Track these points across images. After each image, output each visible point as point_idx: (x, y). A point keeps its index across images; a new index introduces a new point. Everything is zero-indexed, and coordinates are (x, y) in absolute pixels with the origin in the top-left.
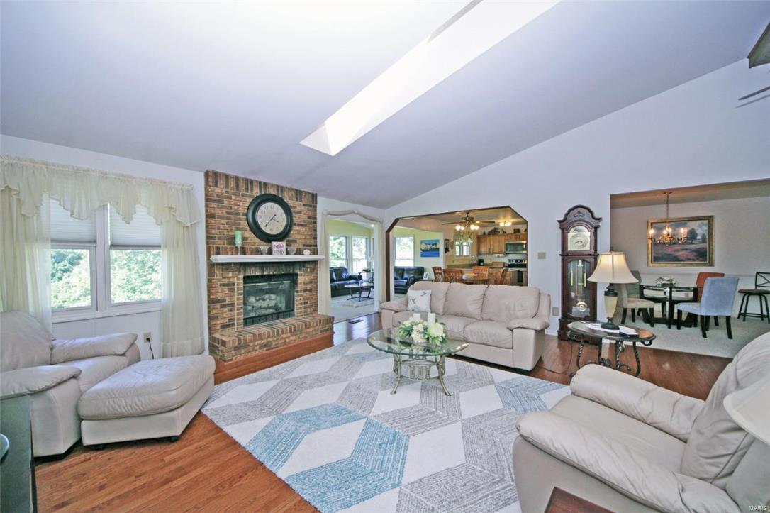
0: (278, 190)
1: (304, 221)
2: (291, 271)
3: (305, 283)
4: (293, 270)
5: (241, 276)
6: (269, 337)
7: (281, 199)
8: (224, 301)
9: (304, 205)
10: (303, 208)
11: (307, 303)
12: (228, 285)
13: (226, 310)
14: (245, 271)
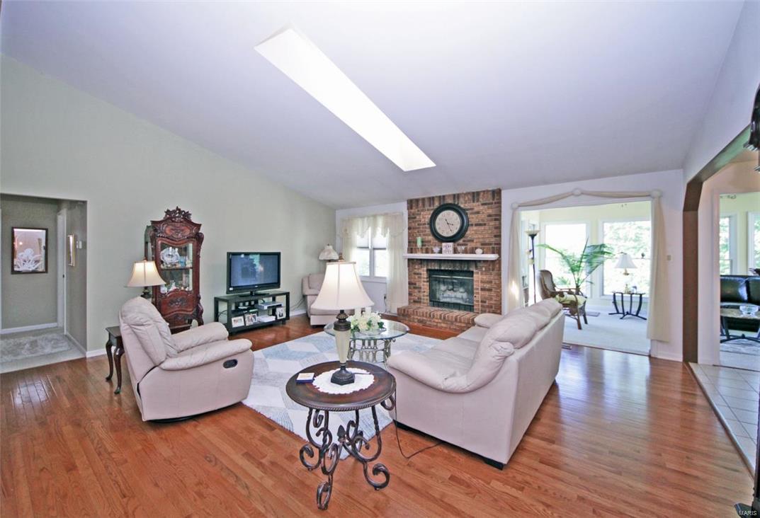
0: (454, 199)
1: (482, 220)
2: (466, 269)
3: (482, 282)
4: (468, 268)
5: (425, 269)
6: (423, 316)
7: (457, 206)
8: (415, 284)
9: (483, 204)
10: (481, 208)
11: (485, 302)
12: (418, 274)
13: (416, 291)
14: (427, 265)
